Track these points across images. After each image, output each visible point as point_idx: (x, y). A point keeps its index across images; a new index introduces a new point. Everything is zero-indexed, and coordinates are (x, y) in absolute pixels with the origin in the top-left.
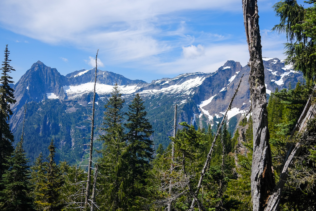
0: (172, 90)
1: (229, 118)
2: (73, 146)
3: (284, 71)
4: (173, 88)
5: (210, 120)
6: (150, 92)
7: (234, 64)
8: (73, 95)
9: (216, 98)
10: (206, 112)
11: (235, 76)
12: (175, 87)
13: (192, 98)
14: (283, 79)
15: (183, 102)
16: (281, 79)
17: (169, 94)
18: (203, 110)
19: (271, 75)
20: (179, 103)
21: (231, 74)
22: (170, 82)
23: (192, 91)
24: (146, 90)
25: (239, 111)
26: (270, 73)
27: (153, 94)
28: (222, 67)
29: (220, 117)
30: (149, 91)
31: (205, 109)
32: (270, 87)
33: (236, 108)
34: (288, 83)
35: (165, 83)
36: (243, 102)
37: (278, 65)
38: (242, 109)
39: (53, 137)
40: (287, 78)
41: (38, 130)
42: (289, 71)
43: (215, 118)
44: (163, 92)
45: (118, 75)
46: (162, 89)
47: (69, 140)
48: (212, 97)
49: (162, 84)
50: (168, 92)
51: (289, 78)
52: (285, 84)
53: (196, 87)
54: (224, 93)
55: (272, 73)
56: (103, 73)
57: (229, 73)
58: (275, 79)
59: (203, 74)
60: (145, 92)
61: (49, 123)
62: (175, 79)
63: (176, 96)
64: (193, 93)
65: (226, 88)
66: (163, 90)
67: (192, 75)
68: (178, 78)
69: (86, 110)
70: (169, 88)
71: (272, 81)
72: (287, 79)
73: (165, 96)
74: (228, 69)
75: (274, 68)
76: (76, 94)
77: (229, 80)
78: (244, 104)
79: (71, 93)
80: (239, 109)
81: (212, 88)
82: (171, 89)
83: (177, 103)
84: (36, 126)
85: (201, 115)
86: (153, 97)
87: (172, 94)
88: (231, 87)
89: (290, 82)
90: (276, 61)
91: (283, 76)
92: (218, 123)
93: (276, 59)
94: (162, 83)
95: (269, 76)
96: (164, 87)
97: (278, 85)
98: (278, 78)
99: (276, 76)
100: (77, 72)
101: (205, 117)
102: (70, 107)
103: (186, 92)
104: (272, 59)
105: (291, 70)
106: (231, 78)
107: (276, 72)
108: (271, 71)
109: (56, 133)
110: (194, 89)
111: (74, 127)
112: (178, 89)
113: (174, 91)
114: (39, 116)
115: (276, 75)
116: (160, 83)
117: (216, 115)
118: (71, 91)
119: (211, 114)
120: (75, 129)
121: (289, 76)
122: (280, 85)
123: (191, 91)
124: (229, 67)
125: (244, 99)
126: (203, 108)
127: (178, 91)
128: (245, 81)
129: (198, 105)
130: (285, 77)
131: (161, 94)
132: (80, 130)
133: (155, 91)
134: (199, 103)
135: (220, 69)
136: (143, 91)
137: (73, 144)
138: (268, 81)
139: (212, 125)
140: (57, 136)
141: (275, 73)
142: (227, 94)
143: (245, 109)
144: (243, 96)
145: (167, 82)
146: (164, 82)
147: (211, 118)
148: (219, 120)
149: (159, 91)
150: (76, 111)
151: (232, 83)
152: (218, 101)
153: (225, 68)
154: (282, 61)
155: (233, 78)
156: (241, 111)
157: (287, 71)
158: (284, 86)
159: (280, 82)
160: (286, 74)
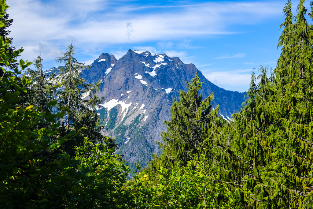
1: (109, 110)
3: (156, 64)
7: (108, 56)
11: (111, 68)
14: (155, 71)
16: (154, 71)
19: (145, 66)
21: (107, 67)
25: (118, 102)
26: (143, 65)
28: (97, 60)
29: (100, 109)
32: (145, 79)
33: (114, 99)
34: (160, 74)
36: (121, 93)
37: (149, 58)
38: (121, 100)
40: (159, 69)
51: (160, 70)
52: (157, 75)
54: (102, 85)
55: (145, 65)
57: (105, 65)
58: (149, 70)
62: (47, 73)
65: (103, 80)
68: (50, 71)
71: (146, 72)
72: (158, 71)
74: (103, 62)
75: (147, 60)
77: (105, 73)
78: (122, 95)
80: (117, 100)
81: (89, 81)
88: (108, 79)
90: (148, 54)
91: (155, 68)
92: (98, 114)
93: (147, 52)
95: (143, 68)
97: (151, 77)
98: (151, 70)
99: (149, 68)
104: (144, 52)
105: (161, 62)
106: (107, 71)
107: (149, 64)
108: (144, 63)
115: (149, 67)
121: (160, 67)
122: (153, 76)
124: (104, 60)
125: (122, 90)
128: (122, 73)
130: (157, 68)
135: (96, 62)
138: (142, 72)
141: (147, 65)
142: (105, 86)
143: (124, 100)
144: (120, 87)
148: (99, 111)
151: (109, 75)
153: (100, 61)
154: (153, 54)
155: (109, 70)
156: (120, 102)
157: (158, 63)
158: (157, 77)
159: (153, 74)
160: (157, 66)
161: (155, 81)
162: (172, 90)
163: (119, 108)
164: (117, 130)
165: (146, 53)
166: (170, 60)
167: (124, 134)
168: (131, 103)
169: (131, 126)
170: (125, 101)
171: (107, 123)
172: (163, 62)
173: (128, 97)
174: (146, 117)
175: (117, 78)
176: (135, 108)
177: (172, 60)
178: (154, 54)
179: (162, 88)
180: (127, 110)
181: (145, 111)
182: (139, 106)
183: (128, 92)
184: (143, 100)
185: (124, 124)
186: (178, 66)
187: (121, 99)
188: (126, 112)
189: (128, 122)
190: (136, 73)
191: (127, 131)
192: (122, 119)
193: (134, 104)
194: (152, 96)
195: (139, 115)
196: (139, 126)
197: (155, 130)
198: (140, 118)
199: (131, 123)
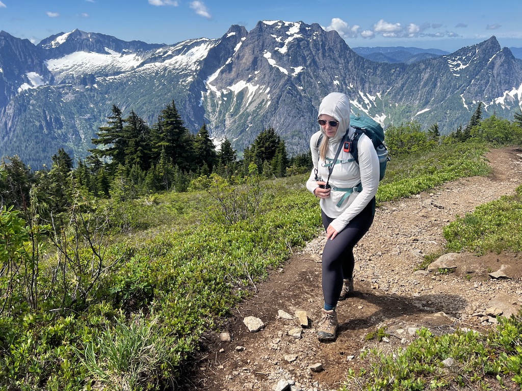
0: (176, 63)
1: (236, 93)
2: (83, 138)
3: (288, 36)
4: (177, 60)
5: (217, 97)
6: (153, 66)
7: (238, 29)
8: (60, 72)
9: (222, 72)
10: (214, 89)
11: (241, 43)
12: (179, 58)
13: (198, 75)
14: (287, 45)
15: (190, 79)
16: (285, 46)
17: (174, 69)
18: (210, 86)
19: (276, 41)
20: (185, 81)
21: (236, 42)
22: (173, 53)
23: (198, 65)
24: (148, 64)
25: (246, 84)
26: (274, 40)
27: (156, 68)
28: (226, 35)
29: (227, 93)
30: (151, 65)
31: (213, 85)
32: (274, 57)
33: (242, 81)
34: (291, 50)
35: (168, 54)
36: (249, 74)
37: (282, 30)
38: (249, 82)
39: (59, 132)
41: (41, 127)
42: (293, 35)
43: (222, 93)
44: (167, 66)
45: (109, 36)
46: (165, 62)
47: (76, 133)
48: (219, 70)
49: (165, 56)
50: (173, 65)
51: (292, 45)
52: (288, 52)
53: (201, 60)
54: (230, 65)
55: (276, 39)
56: (89, 36)
57: (235, 40)
58: (279, 46)
59: (208, 40)
60: (147, 67)
61: (51, 118)
62: (178, 48)
63: (181, 72)
64: (199, 67)
65: (231, 60)
66: (167, 63)
67: (196, 42)
68: (181, 46)
69: (85, 95)
70: (173, 60)
71: (276, 48)
72: (291, 46)
73: (170, 71)
74: (233, 36)
75: (279, 33)
76: (63, 71)
77: (235, 49)
78: (250, 76)
79: (56, 70)
80: (245, 82)
82: (175, 61)
83: (182, 81)
84: (37, 124)
85: (209, 91)
86: (157, 73)
87: (177, 69)
88: (237, 58)
89: (293, 49)
90: (281, 24)
91: (287, 41)
92: (225, 99)
93: (280, 22)
94: (164, 54)
95: (273, 43)
96: (167, 59)
97: (281, 54)
98: (282, 45)
99: (280, 43)
100: (53, 38)
101: (213, 94)
102: (66, 93)
103: (191, 67)
104: (276, 21)
105: (296, 33)
106: (237, 47)
107: (280, 37)
108: (276, 36)
109: (60, 128)
110: (199, 62)
111: (78, 117)
112: (183, 61)
113: (178, 64)
114: (37, 110)
115: (280, 41)
116: (162, 54)
117: (223, 90)
118: (55, 67)
119: (218, 90)
120: (80, 120)
121: (292, 41)
122: (283, 53)
123: (196, 65)
124: (234, 33)
125: (250, 71)
126: (210, 83)
127: (183, 64)
128: (250, 51)
129: (204, 81)
130: (289, 43)
131: (165, 69)
132: (86, 120)
133: (158, 64)
134: (206, 78)
135: (225, 37)
136: (145, 65)
137: (83, 136)
138: (272, 49)
139: (220, 102)
140: (63, 131)
141: (278, 40)
142: (233, 66)
143: (251, 81)
144: (249, 68)
145: (170, 53)
146: (167, 52)
147: (218, 94)
148: (226, 96)
149: (163, 64)
150: (74, 98)
151: (238, 53)
152: (224, 75)
153: (229, 35)
154: (287, 24)
155: (239, 45)
156: (248, 84)
157: (292, 35)
158: (287, 54)
159: (283, 50)
160: (290, 39)
161: (285, 59)
162: (302, 69)
163: (246, 92)
164: (241, 117)
165: (279, 24)
166: (307, 28)
167: (247, 120)
168: (258, 85)
169: (254, 111)
170: (253, 83)
171: (232, 108)
172: (298, 33)
173: (256, 79)
174: (269, 103)
175: (245, 57)
176: (261, 91)
177: (310, 28)
178: (289, 23)
179: (292, 67)
180: (254, 94)
181: (269, 95)
182: (265, 89)
183: (256, 72)
184: (269, 83)
185: (248, 110)
186: (317, 35)
187: (249, 80)
188: (252, 96)
189: (252, 108)
190: (265, 51)
191: (250, 117)
192: (247, 105)
193: (261, 87)
194: (277, 79)
195: (263, 100)
196: (261, 113)
197: (273, 118)
198: (263, 104)
199: (255, 109)
